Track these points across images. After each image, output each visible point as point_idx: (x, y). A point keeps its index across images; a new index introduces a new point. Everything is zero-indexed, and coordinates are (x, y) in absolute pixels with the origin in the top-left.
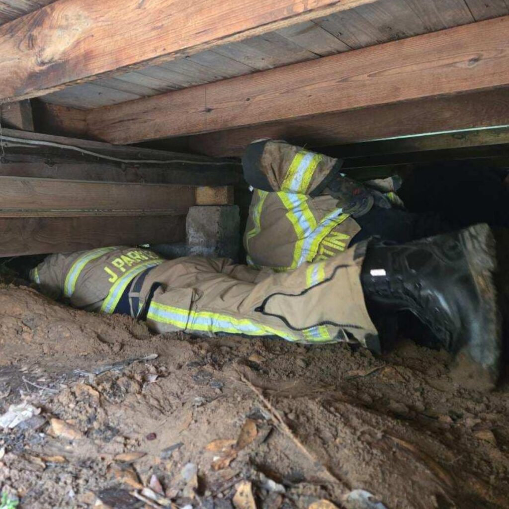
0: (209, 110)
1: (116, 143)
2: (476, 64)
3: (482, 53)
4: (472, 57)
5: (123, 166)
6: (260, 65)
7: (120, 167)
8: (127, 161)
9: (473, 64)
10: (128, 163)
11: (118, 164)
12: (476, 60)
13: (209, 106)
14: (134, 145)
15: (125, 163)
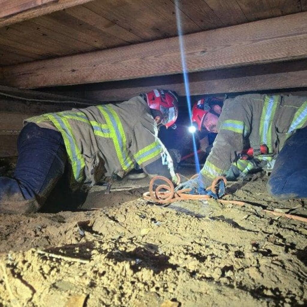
0: (73, 71)
1: (21, 88)
2: (205, 53)
3: (206, 48)
4: (202, 50)
5: (28, 103)
6: (98, 45)
7: (25, 103)
8: (30, 100)
9: (203, 54)
10: (31, 101)
11: (24, 102)
12: (204, 52)
13: (73, 68)
14: (33, 90)
15: (29, 101)
